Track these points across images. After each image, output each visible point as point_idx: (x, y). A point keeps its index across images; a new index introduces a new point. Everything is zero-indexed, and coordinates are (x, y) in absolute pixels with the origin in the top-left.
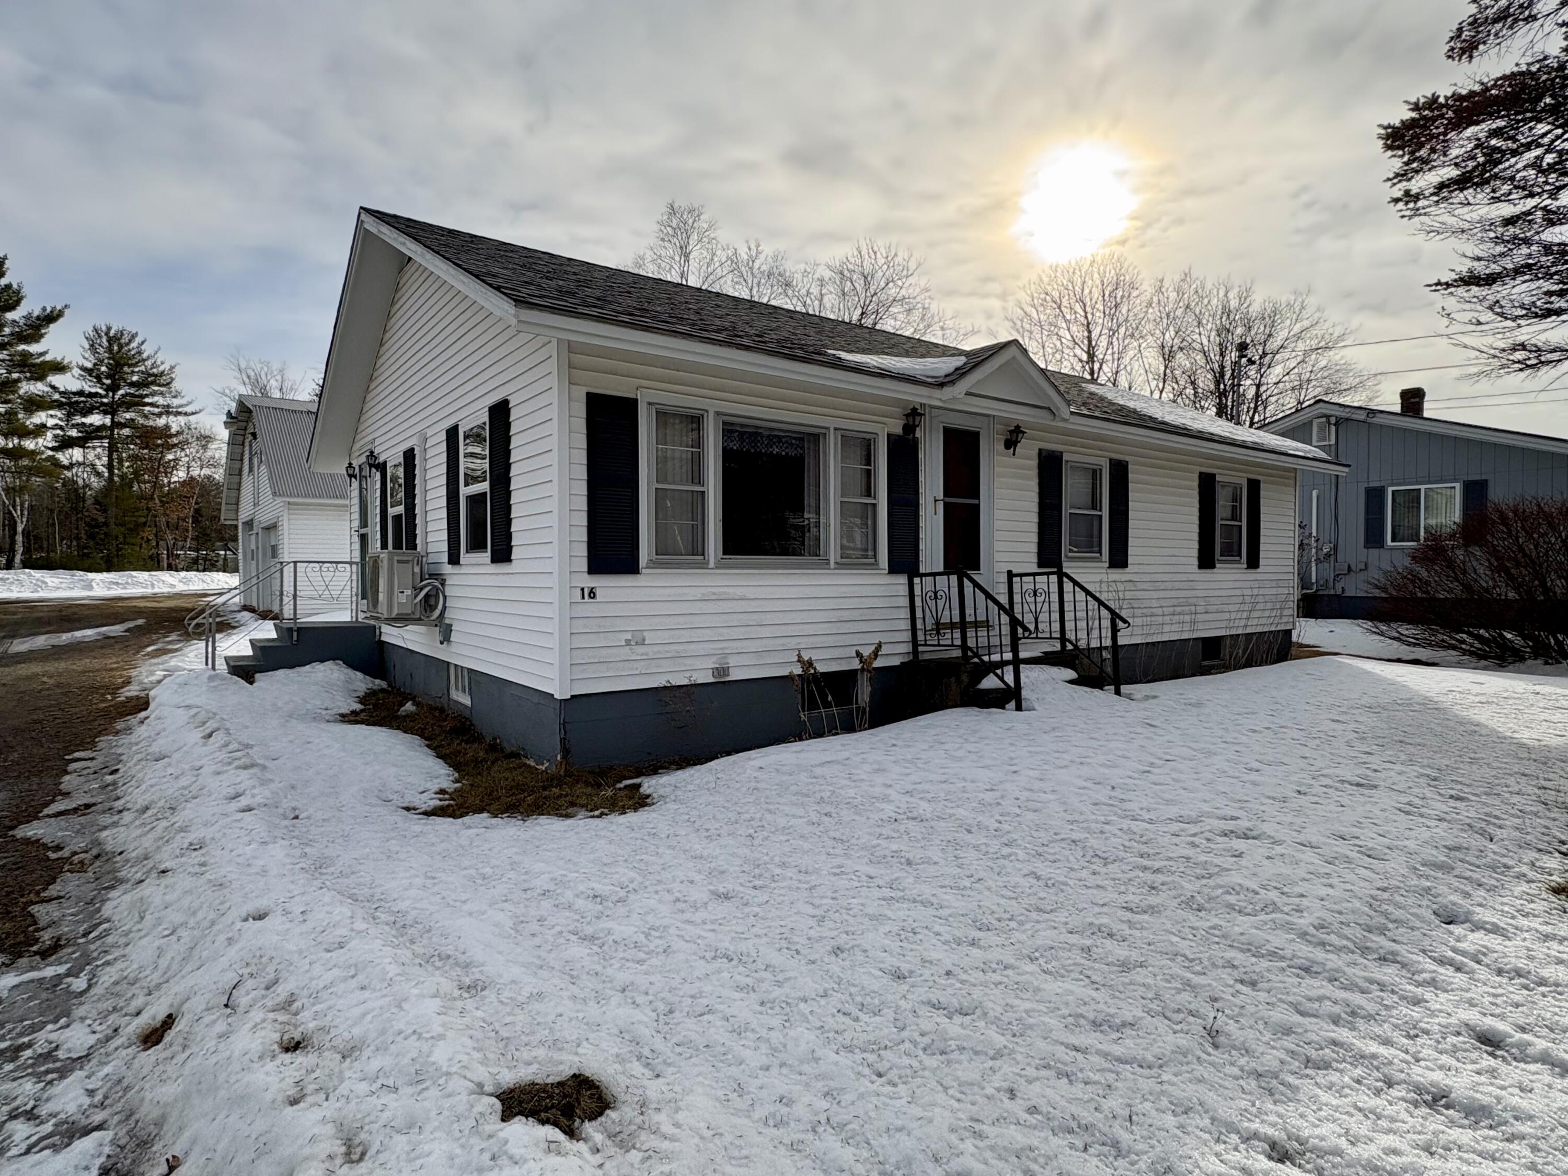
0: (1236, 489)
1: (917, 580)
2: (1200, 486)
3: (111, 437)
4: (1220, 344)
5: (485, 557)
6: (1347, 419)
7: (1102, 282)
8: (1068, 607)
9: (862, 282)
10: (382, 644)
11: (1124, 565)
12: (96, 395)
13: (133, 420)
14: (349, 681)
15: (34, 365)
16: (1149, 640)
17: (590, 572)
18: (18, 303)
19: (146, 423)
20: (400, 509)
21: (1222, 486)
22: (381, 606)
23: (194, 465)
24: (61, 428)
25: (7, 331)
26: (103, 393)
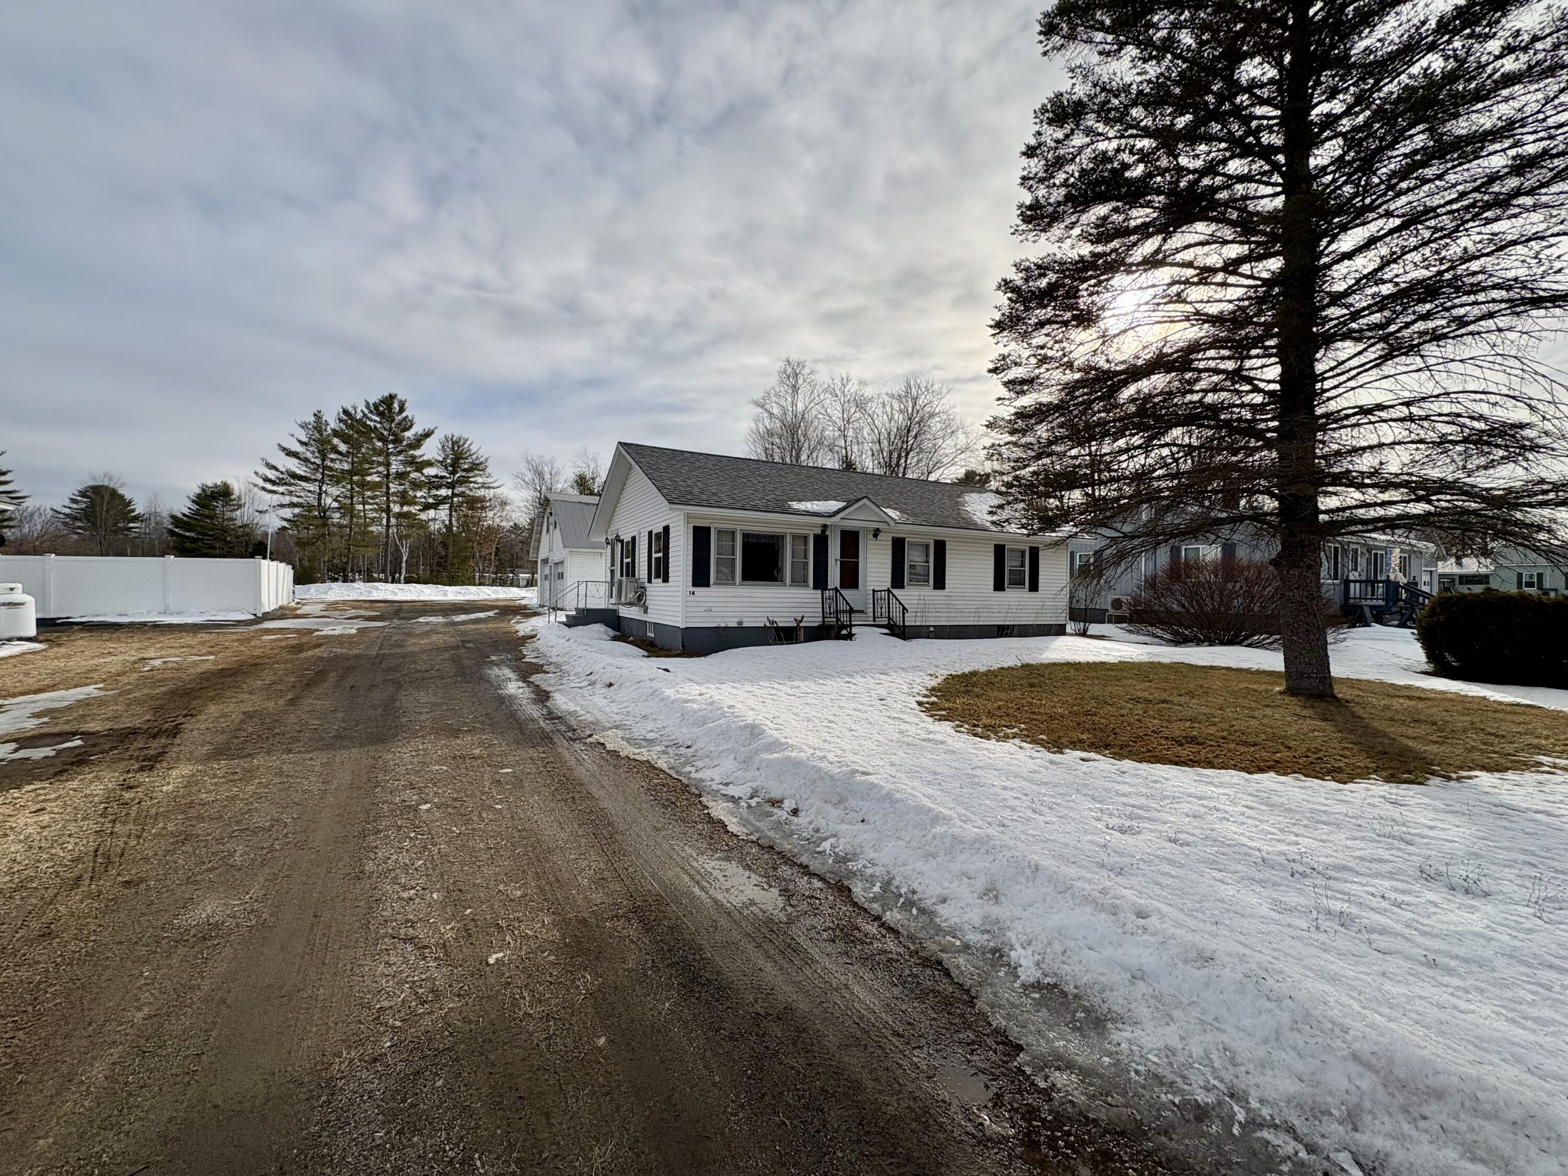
0: (1021, 550)
1: (826, 592)
2: (994, 549)
3: (452, 503)
5: (660, 580)
10: (619, 617)
11: (943, 588)
12: (444, 477)
13: (464, 492)
14: (607, 632)
15: (417, 463)
17: (694, 585)
18: (411, 427)
19: (471, 494)
20: (629, 560)
21: (1011, 550)
22: (623, 599)
23: (497, 520)
24: (425, 498)
25: (405, 443)
26: (448, 476)
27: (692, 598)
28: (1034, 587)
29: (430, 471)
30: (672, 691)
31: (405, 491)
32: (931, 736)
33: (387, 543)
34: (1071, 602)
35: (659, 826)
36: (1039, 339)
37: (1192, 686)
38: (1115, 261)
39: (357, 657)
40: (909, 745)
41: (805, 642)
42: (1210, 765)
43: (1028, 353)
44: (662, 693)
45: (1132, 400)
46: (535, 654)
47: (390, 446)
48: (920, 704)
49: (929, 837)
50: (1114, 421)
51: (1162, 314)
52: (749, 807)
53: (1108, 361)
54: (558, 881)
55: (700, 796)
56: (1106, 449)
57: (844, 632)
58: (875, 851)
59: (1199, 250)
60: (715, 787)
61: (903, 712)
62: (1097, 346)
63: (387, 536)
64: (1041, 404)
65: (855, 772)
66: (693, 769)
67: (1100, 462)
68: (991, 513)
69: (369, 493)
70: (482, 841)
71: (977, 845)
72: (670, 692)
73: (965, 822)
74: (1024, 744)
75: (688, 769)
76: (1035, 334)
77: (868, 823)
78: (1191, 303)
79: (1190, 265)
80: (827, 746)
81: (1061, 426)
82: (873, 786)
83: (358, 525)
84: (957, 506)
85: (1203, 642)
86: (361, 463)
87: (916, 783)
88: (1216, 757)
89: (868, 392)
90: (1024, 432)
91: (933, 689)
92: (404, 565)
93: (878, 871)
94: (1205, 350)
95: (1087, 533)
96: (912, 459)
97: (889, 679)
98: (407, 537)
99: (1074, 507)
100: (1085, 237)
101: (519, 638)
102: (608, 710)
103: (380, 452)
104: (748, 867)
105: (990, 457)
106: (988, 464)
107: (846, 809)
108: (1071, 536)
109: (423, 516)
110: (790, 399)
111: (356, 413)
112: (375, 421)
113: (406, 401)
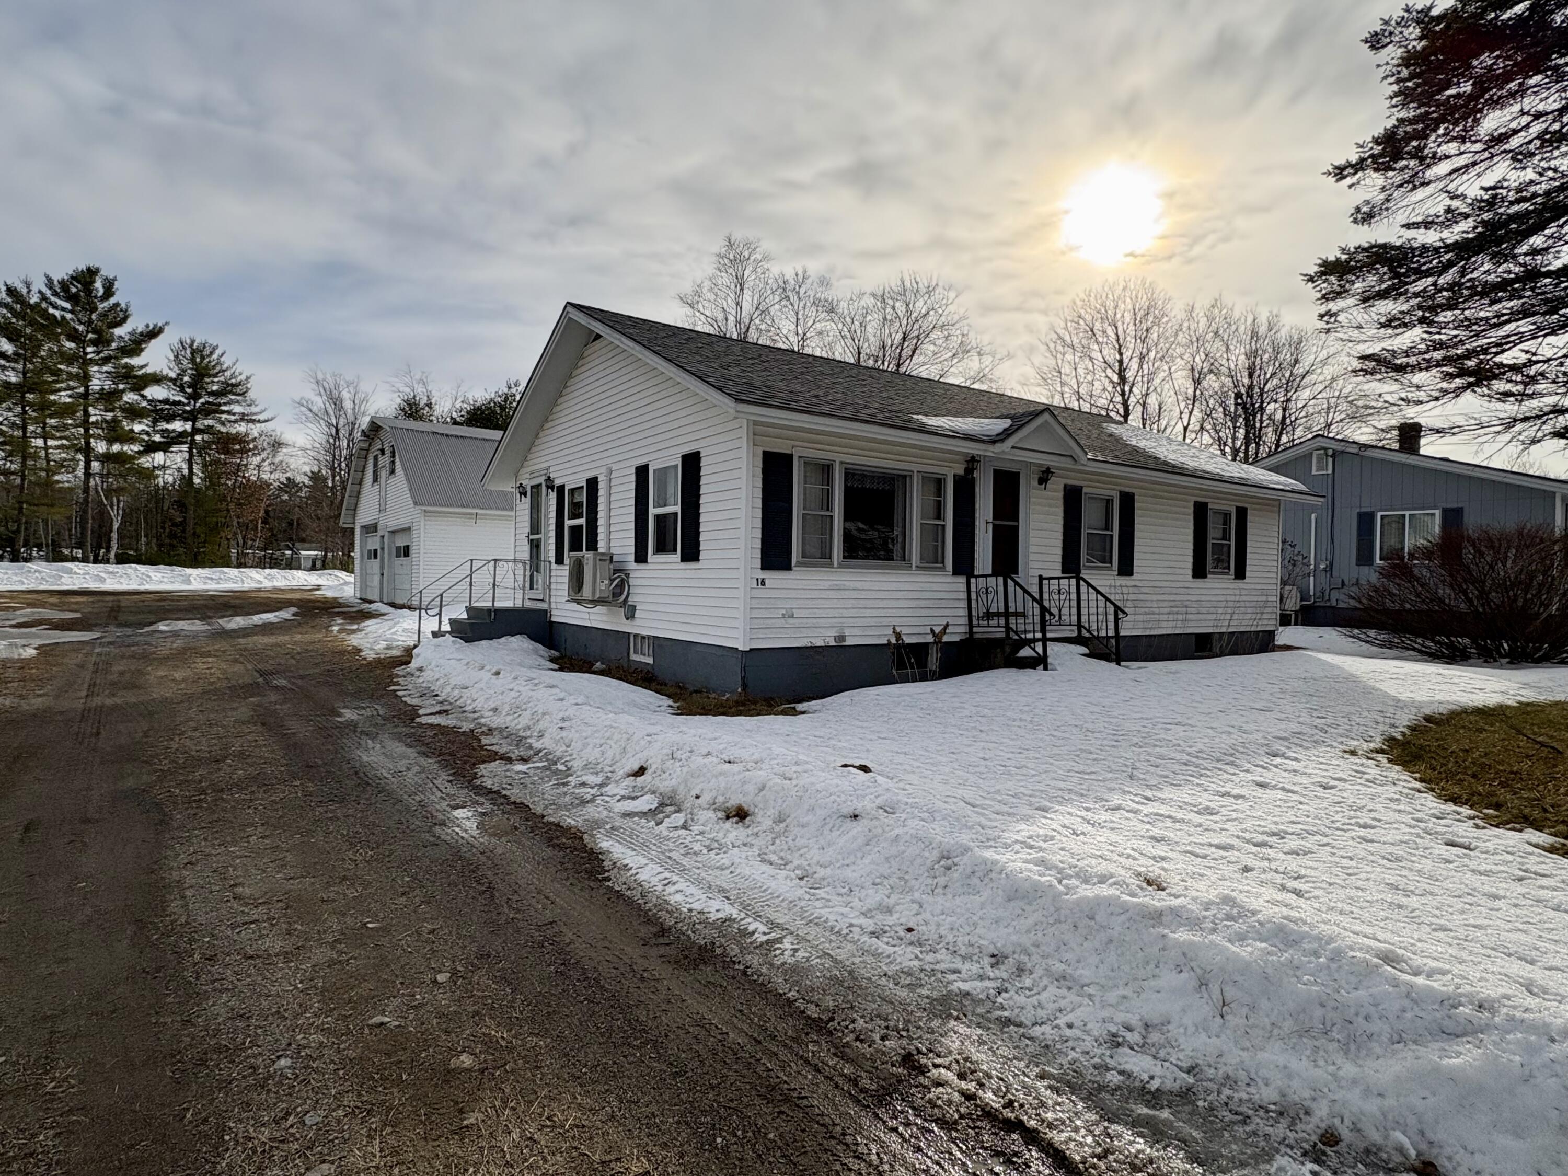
0: (1226, 516)
1: (973, 580)
2: (1195, 512)
3: (192, 443)
4: (1249, 368)
5: (674, 557)
6: (1343, 452)
7: (1134, 305)
8: (1084, 604)
9: (904, 310)
10: (552, 623)
11: (1130, 573)
12: (179, 403)
13: (212, 427)
15: (135, 377)
16: (1148, 633)
17: (764, 567)
18: (124, 320)
19: (223, 429)
20: (580, 522)
21: (1214, 512)
22: (586, 592)
23: (265, 470)
24: (148, 433)
25: (114, 345)
26: (185, 401)
27: (761, 592)
28: (1240, 574)
29: (156, 392)
31: (115, 420)
33: (86, 500)
47: (89, 349)
63: (86, 489)
69: (52, 422)
83: (35, 471)
86: (39, 372)
92: (115, 535)
98: (119, 491)
101: (372, 665)
103: (70, 359)
109: (146, 462)
110: (732, 297)
111: (29, 292)
112: (63, 309)
113: (115, 279)
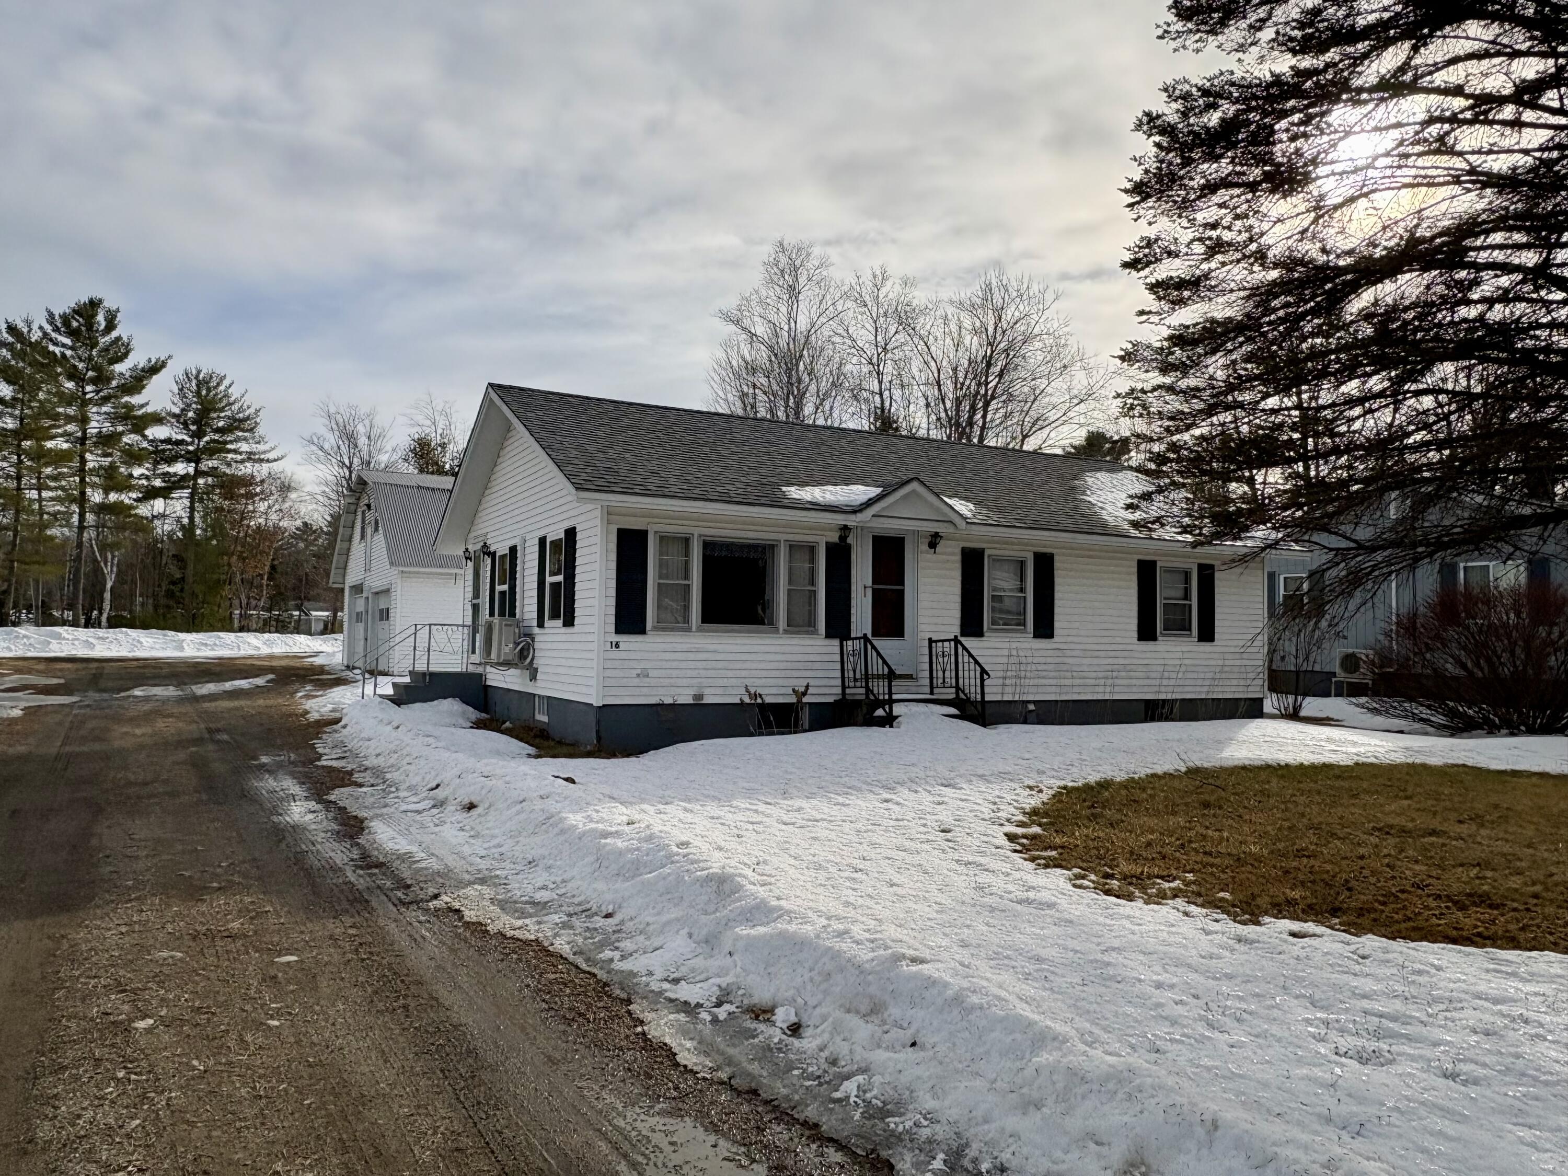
0: (1184, 572)
1: (846, 642)
2: (1138, 570)
3: (195, 488)
5: (559, 623)
8: (960, 666)
10: (487, 687)
11: (1050, 635)
12: (182, 442)
13: (216, 468)
14: (464, 713)
15: (135, 417)
17: (618, 631)
18: (126, 355)
19: (228, 471)
20: (505, 587)
21: (1169, 570)
22: (494, 655)
23: (274, 517)
24: (147, 478)
25: (114, 383)
26: (189, 440)
27: (614, 653)
28: (1207, 634)
29: (157, 432)
30: (579, 817)
31: (112, 467)
32: (1031, 895)
33: (78, 558)
34: (1271, 661)
35: (557, 1055)
36: (1207, 213)
37: (1480, 807)
38: (1332, 83)
39: (23, 759)
40: (992, 909)
41: (812, 729)
42: (1513, 943)
43: (1189, 235)
44: (562, 820)
45: (1367, 316)
46: (338, 752)
47: (89, 388)
48: (1011, 837)
49: (1029, 1072)
50: (1337, 351)
51: (1413, 172)
52: (715, 1020)
53: (1324, 251)
54: (378, 1153)
55: (629, 1002)
56: (1325, 398)
57: (880, 712)
58: (935, 1096)
59: (1473, 66)
60: (655, 986)
61: (983, 853)
62: (1306, 224)
63: (80, 545)
64: (1213, 321)
65: (898, 958)
66: (617, 955)
67: (1317, 421)
68: (1129, 507)
69: (48, 470)
70: (244, 1084)
71: (1111, 1086)
72: (575, 819)
73: (1090, 1045)
74: (1192, 909)
75: (607, 954)
76: (1200, 204)
77: (923, 1048)
78: (1460, 154)
79: (1457, 91)
80: (851, 912)
81: (1248, 359)
82: (931, 983)
83: (30, 526)
84: (1073, 492)
85: (1499, 728)
86: (36, 417)
87: (1006, 977)
88: (1523, 929)
89: (919, 297)
90: (1183, 368)
91: (1035, 812)
92: (107, 596)
93: (941, 1132)
94: (1487, 232)
95: (1296, 541)
96: (996, 410)
97: (958, 794)
98: (115, 546)
99: (1271, 498)
100: (1284, 43)
101: (310, 725)
102: (466, 850)
103: (68, 400)
104: (714, 1128)
105: (1128, 411)
106: (1125, 423)
107: (884, 1022)
108: (1269, 546)
109: (143, 510)
110: (784, 309)
111: (29, 332)
112: (64, 346)
113: (118, 310)
